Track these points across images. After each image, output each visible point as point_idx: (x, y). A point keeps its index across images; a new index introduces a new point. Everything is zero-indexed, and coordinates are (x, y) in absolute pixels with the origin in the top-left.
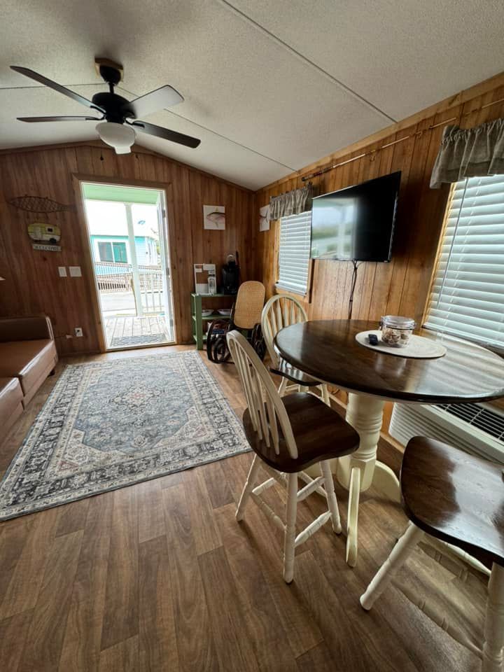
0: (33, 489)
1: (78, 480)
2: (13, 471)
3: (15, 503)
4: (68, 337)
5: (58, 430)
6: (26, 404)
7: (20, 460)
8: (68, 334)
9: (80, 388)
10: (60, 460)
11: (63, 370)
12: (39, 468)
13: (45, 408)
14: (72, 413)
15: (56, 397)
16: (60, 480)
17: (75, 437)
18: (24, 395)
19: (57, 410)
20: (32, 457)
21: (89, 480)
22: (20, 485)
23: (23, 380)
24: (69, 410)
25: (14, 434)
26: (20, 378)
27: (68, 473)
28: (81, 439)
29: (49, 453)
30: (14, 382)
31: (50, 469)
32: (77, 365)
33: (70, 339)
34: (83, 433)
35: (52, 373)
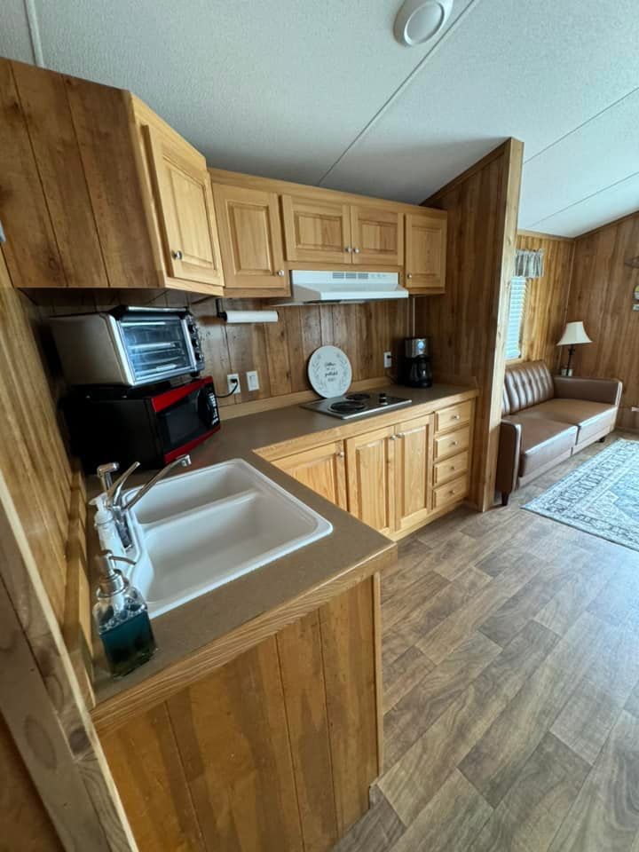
0: (563, 509)
1: (599, 524)
2: (551, 492)
3: (548, 509)
4: (634, 409)
5: (594, 485)
6: (574, 452)
7: (558, 489)
8: (636, 406)
9: (628, 463)
10: (589, 504)
11: (614, 441)
12: (570, 500)
13: (587, 465)
14: (612, 478)
15: (601, 460)
16: (585, 517)
17: (608, 496)
18: (576, 444)
19: (597, 471)
20: (566, 491)
21: (611, 529)
22: (554, 502)
23: (581, 431)
24: (609, 475)
25: (556, 472)
26: (579, 428)
27: (593, 516)
28: (613, 500)
29: (582, 495)
30: (574, 429)
31: (578, 505)
32: (632, 441)
33: (635, 412)
34: (617, 497)
35: (602, 440)
